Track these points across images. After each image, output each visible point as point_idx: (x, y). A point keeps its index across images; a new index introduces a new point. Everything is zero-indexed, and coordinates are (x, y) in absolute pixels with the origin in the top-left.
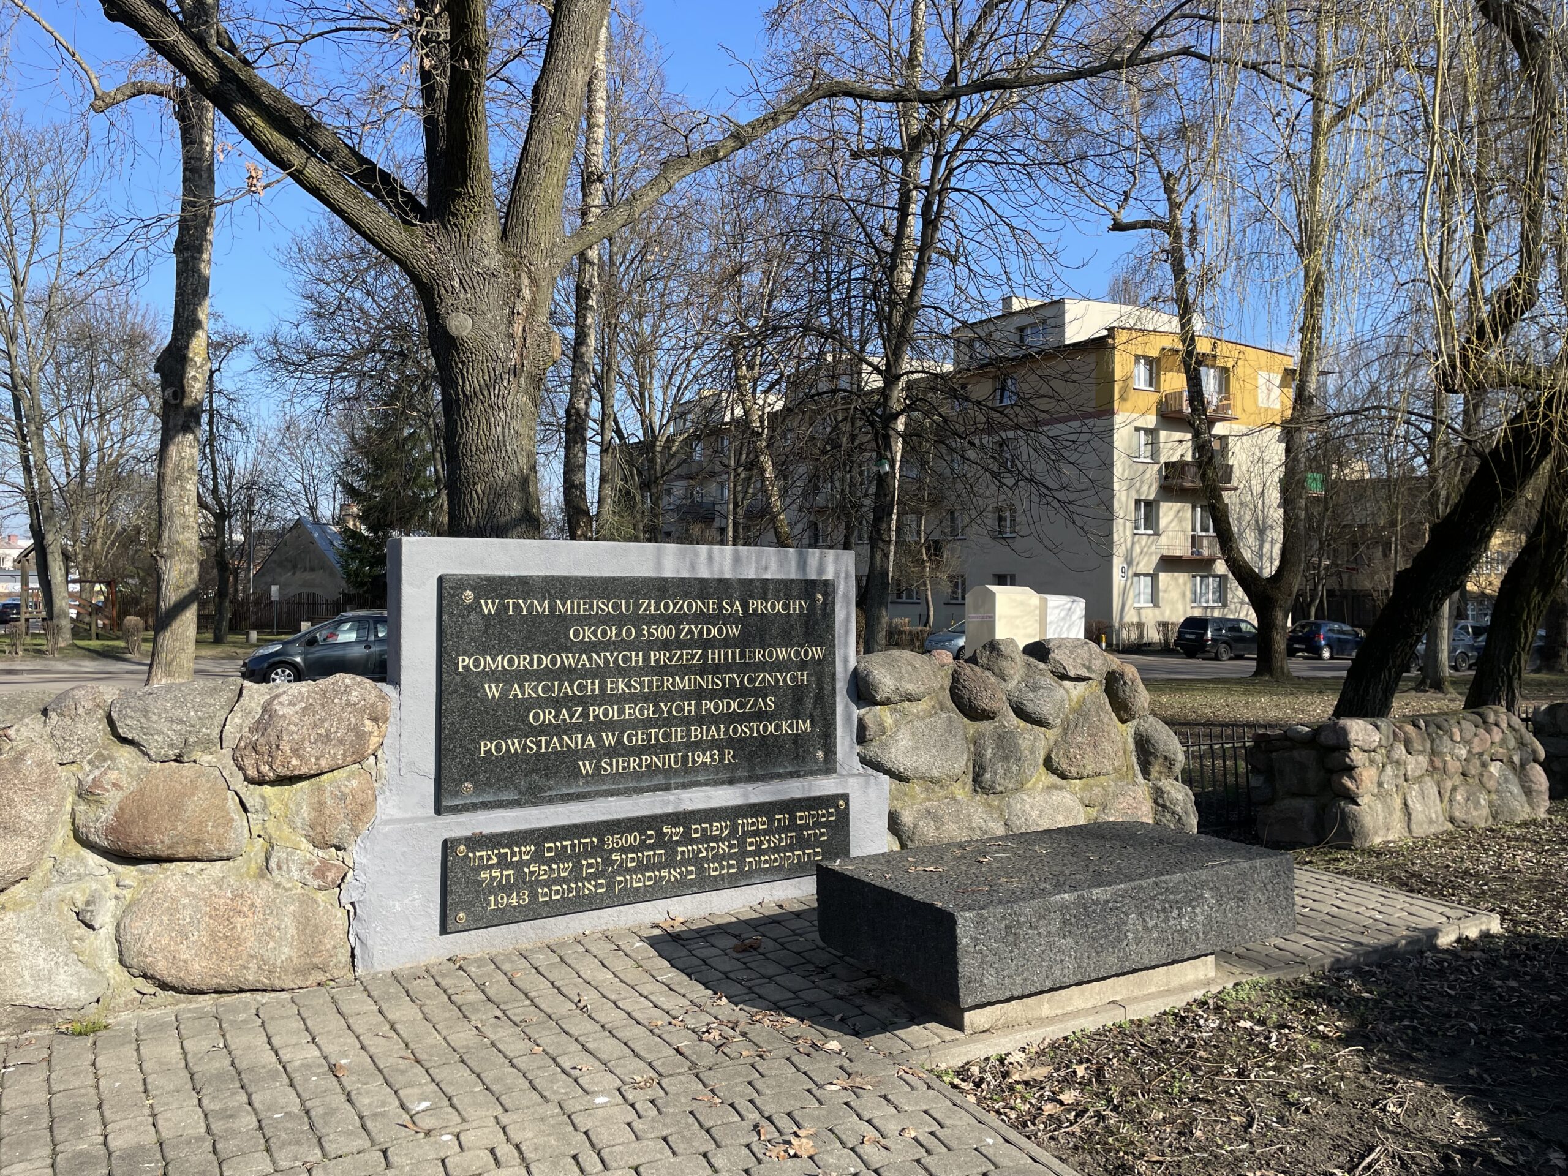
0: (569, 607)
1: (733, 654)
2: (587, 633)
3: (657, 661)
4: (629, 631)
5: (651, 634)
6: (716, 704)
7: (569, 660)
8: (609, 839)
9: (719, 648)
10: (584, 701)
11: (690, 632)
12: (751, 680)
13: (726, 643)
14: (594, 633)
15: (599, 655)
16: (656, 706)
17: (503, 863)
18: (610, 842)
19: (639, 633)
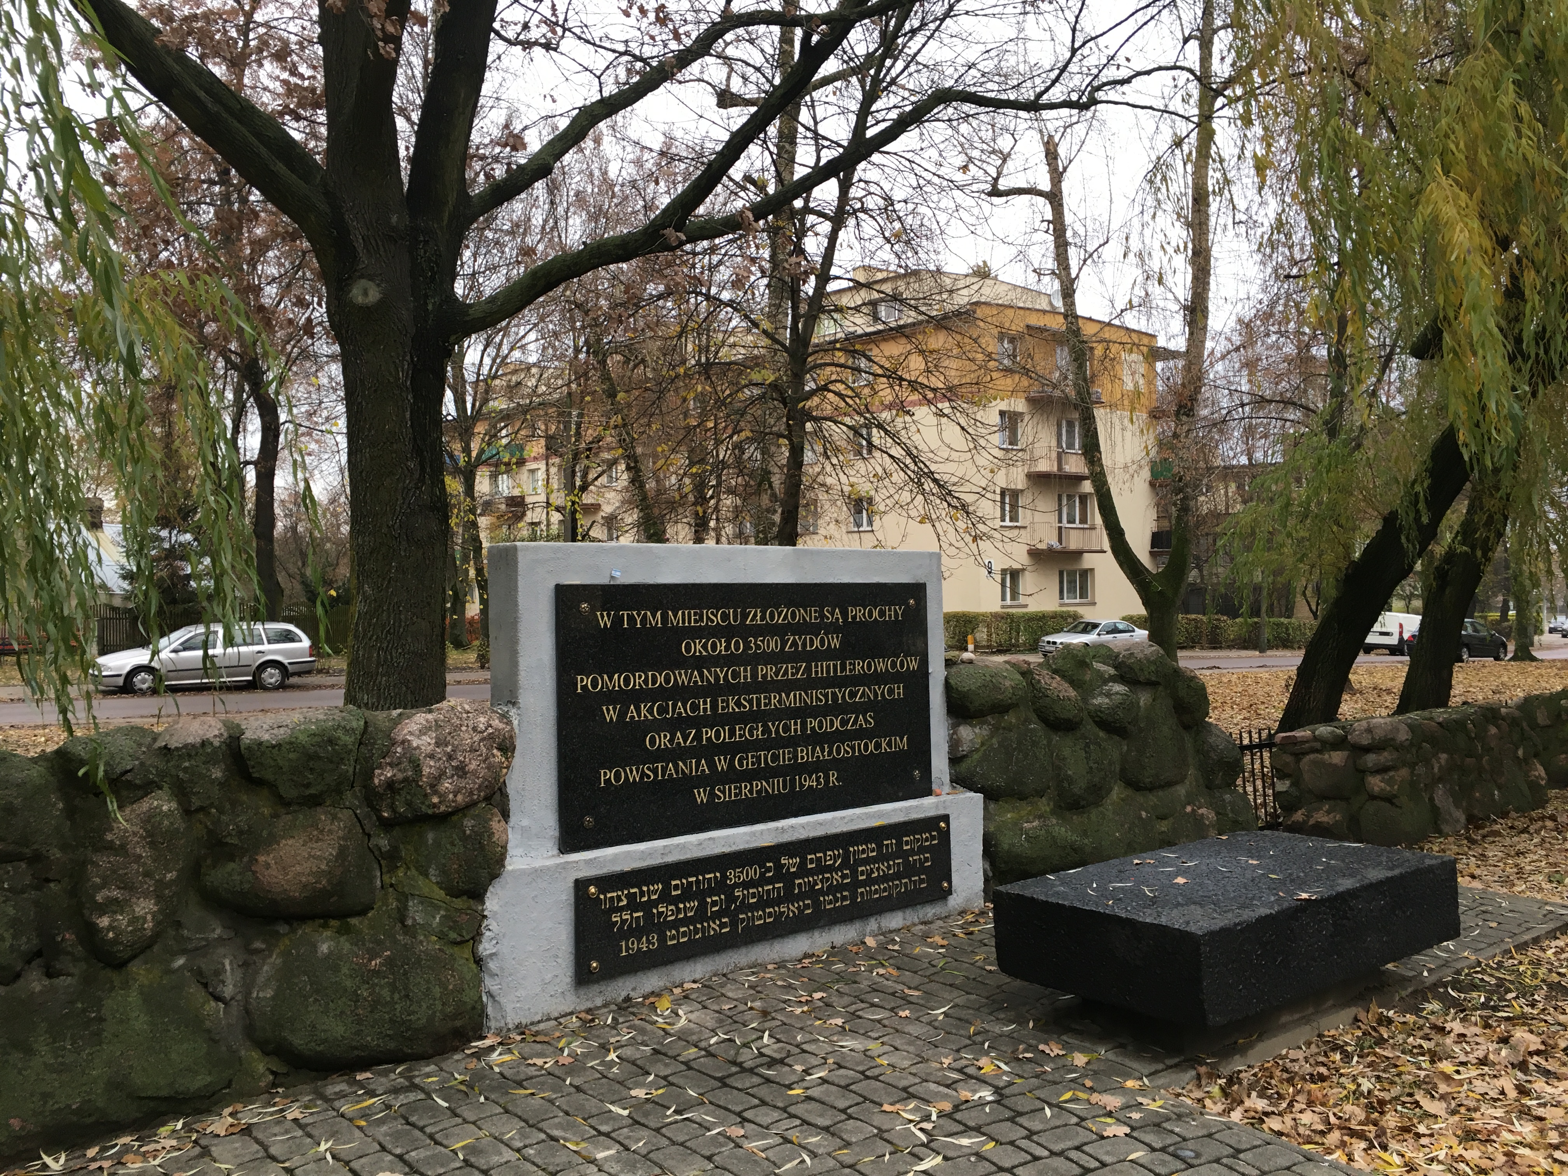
0: (679, 618)
1: (835, 666)
2: (697, 647)
3: (764, 676)
4: (737, 644)
5: (758, 647)
6: (820, 722)
7: (682, 678)
8: (731, 873)
9: (822, 660)
10: (698, 723)
11: (794, 643)
12: (853, 695)
13: (829, 654)
14: (705, 647)
15: (710, 672)
16: (765, 726)
17: (633, 905)
18: (733, 876)
19: (747, 647)
